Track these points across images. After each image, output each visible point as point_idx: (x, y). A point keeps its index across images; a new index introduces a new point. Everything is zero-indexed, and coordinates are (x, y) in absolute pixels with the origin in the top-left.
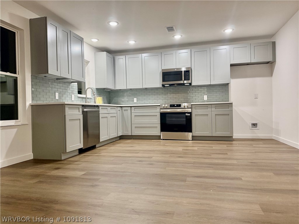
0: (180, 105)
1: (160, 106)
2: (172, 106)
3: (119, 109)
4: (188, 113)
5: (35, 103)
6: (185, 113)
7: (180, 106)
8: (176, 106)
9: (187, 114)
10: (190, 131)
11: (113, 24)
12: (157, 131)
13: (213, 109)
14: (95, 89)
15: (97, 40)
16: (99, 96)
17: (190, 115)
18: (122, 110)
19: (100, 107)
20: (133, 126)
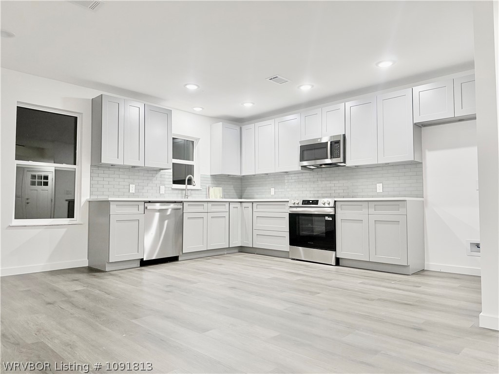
0: (318, 201)
1: (288, 202)
2: (306, 202)
3: (238, 205)
4: (329, 216)
5: (94, 198)
6: (324, 215)
7: (316, 202)
8: (311, 204)
9: (327, 218)
10: (333, 248)
11: (192, 87)
12: (284, 243)
13: (372, 211)
14: (210, 177)
15: (201, 109)
16: (217, 187)
17: (331, 219)
18: (241, 206)
19: (185, 204)
20: (255, 232)
